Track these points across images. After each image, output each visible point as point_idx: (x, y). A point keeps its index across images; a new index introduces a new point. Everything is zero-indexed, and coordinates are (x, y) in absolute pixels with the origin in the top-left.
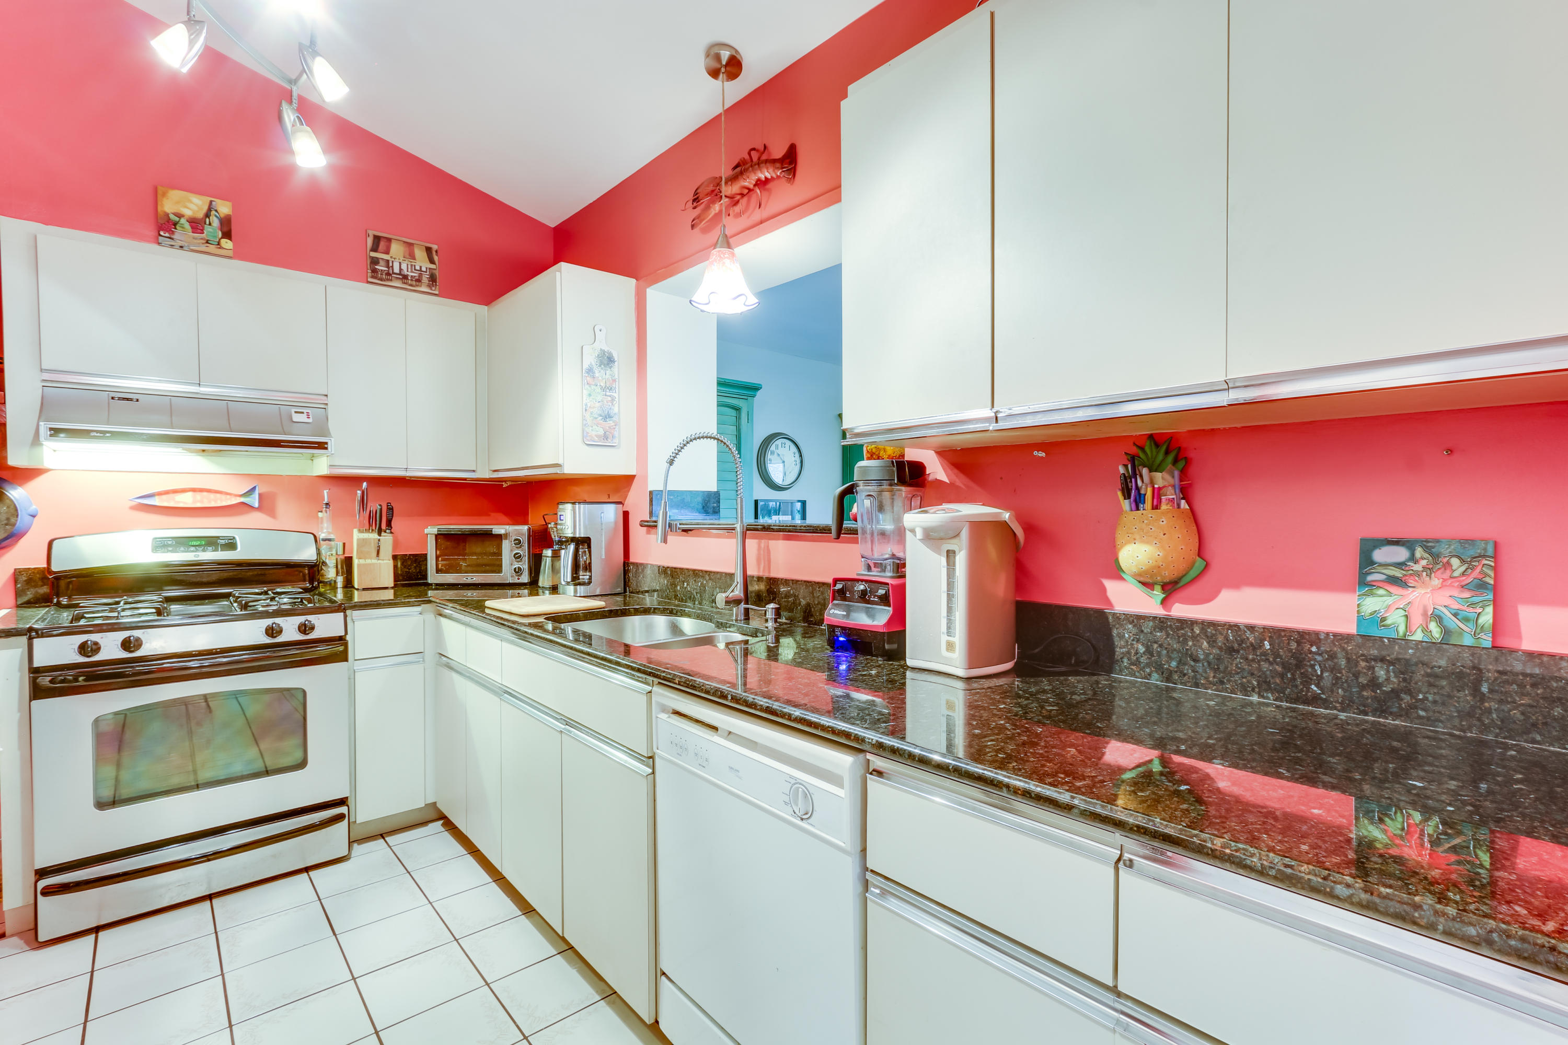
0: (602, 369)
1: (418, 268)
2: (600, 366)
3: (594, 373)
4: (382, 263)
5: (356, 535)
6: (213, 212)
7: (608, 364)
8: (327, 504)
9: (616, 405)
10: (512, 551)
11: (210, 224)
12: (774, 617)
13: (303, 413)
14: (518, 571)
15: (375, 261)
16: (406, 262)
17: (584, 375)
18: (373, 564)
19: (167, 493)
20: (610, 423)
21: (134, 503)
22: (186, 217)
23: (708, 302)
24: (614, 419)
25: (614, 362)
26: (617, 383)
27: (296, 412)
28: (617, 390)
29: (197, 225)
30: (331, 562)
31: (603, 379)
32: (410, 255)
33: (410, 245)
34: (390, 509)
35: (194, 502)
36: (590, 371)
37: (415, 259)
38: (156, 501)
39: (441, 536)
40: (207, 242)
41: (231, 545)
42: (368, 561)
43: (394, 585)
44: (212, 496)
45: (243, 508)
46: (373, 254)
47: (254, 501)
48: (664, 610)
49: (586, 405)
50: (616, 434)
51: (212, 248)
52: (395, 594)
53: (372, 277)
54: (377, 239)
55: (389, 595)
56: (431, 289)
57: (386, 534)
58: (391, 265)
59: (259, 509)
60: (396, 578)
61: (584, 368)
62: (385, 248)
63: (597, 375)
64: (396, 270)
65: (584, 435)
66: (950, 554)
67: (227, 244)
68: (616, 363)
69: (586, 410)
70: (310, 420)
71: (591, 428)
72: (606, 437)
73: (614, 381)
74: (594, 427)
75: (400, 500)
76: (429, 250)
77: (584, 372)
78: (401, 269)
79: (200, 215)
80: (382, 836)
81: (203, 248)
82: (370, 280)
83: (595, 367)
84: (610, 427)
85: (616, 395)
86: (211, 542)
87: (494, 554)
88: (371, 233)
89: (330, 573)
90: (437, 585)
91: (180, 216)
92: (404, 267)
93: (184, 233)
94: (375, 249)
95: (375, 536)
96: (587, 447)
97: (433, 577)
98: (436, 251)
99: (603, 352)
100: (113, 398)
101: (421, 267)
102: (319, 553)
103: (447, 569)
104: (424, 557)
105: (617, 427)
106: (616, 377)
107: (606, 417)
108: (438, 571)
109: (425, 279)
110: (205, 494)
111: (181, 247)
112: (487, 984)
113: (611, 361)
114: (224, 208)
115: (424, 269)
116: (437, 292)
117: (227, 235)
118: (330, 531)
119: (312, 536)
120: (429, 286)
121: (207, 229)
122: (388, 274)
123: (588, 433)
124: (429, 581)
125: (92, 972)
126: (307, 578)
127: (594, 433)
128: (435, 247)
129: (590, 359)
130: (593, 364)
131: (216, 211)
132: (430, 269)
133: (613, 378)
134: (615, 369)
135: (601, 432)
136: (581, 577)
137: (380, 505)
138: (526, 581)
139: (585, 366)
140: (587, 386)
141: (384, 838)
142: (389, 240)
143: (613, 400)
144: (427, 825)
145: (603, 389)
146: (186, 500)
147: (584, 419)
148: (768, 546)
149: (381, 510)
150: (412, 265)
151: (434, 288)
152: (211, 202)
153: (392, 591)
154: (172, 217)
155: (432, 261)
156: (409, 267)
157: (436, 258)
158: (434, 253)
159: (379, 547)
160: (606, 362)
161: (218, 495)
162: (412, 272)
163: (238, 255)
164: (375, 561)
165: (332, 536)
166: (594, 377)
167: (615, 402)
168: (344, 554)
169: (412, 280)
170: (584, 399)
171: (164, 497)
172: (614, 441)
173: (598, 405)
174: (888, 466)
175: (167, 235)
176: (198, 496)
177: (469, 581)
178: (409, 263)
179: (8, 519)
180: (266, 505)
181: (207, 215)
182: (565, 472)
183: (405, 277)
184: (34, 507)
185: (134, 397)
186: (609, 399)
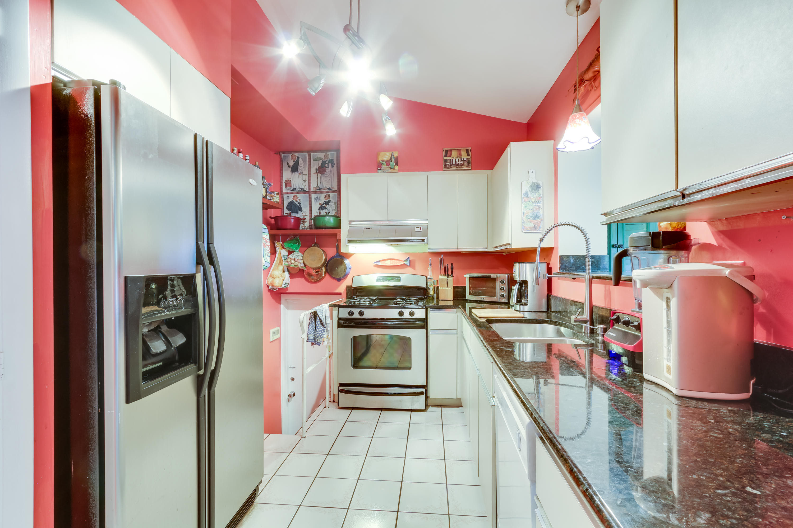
0: (533, 192)
1: (463, 159)
2: (532, 191)
3: (528, 195)
4: (448, 161)
5: (441, 277)
6: (393, 157)
7: (537, 189)
8: (430, 264)
9: (542, 211)
10: (500, 286)
11: (392, 161)
12: (602, 333)
13: (419, 228)
14: (503, 296)
15: (446, 161)
16: (458, 158)
17: (522, 197)
18: (445, 290)
19: (383, 260)
20: (538, 220)
21: (374, 264)
22: (385, 161)
23: (565, 147)
24: (540, 218)
25: (540, 187)
26: (542, 199)
27: (417, 228)
28: (542, 202)
29: (388, 163)
30: (431, 288)
31: (533, 198)
32: (459, 155)
33: (460, 150)
34: (452, 266)
35: (390, 264)
36: (526, 194)
37: (461, 156)
38: (380, 264)
39: (471, 278)
40: (391, 168)
41: (399, 279)
42: (444, 288)
43: (453, 299)
44: (396, 261)
45: (403, 266)
46: (445, 158)
47: (408, 263)
48: (556, 323)
49: (524, 212)
50: (541, 226)
51: (392, 170)
52: (454, 303)
53: (445, 168)
54: (447, 151)
55: (451, 303)
56: (468, 168)
57: (451, 277)
58: (452, 161)
59: (410, 266)
60: (454, 297)
61: (523, 193)
62: (449, 154)
63: (530, 196)
64: (454, 163)
65: (523, 228)
66: (668, 300)
67: (396, 167)
68: (542, 188)
69: (523, 215)
70: (421, 231)
71: (526, 224)
72: (535, 228)
73: (540, 197)
74: (528, 223)
75: (456, 262)
76: (467, 150)
77: (522, 195)
78: (456, 162)
79: (389, 159)
80: (441, 406)
81: (390, 171)
82: (444, 169)
83: (529, 192)
84: (537, 223)
85: (541, 205)
86: (393, 278)
87: (493, 287)
88: (444, 149)
89: (431, 292)
90: (470, 300)
91: (383, 161)
92: (457, 160)
93: (385, 167)
94: (446, 156)
95: (446, 277)
96: (525, 234)
97: (468, 297)
98: (470, 150)
99: (534, 183)
100: (365, 228)
101: (464, 159)
102: (427, 284)
103: (473, 294)
104: (465, 287)
105: (542, 222)
106: (542, 195)
107: (535, 217)
108: (470, 294)
109: (466, 164)
110: (394, 260)
111: (383, 172)
112: (447, 484)
113: (538, 187)
114: (396, 154)
115: (465, 159)
116: (470, 168)
117: (396, 164)
118: (431, 275)
119: (425, 277)
120: (467, 166)
121: (391, 163)
122: (451, 165)
123: (525, 226)
124: (467, 298)
125: (346, 421)
126: (423, 293)
127: (528, 226)
128: (470, 148)
129: (526, 188)
130: (528, 190)
131: (393, 156)
132: (467, 159)
133: (540, 196)
134: (541, 191)
135: (532, 225)
136: (523, 301)
137: (448, 265)
138: (507, 302)
139: (524, 192)
140: (524, 203)
141: (441, 408)
142: (451, 150)
143: (539, 207)
144: (458, 408)
145: (534, 203)
146: (388, 263)
147: (523, 219)
148: (610, 289)
149: (448, 266)
150: (460, 159)
151: (469, 167)
152: (392, 153)
153: (452, 302)
154: (381, 162)
155: (468, 155)
156: (459, 160)
157: (470, 153)
158: (469, 151)
159: (447, 282)
160: (535, 188)
161: (397, 261)
162: (460, 162)
163: (400, 171)
164: (446, 288)
165: (432, 277)
166: (528, 197)
167: (541, 209)
168: (437, 285)
169: (460, 165)
170: (523, 209)
171: (382, 262)
172: (540, 229)
173: (530, 211)
174: (646, 236)
175: (380, 169)
176: (392, 261)
177: (482, 300)
178: (459, 158)
179: (344, 270)
180: (412, 265)
181: (391, 158)
182: (512, 247)
183: (457, 165)
184: (350, 266)
185: (370, 227)
186: (537, 207)
